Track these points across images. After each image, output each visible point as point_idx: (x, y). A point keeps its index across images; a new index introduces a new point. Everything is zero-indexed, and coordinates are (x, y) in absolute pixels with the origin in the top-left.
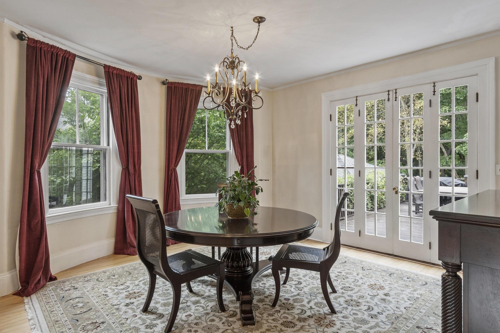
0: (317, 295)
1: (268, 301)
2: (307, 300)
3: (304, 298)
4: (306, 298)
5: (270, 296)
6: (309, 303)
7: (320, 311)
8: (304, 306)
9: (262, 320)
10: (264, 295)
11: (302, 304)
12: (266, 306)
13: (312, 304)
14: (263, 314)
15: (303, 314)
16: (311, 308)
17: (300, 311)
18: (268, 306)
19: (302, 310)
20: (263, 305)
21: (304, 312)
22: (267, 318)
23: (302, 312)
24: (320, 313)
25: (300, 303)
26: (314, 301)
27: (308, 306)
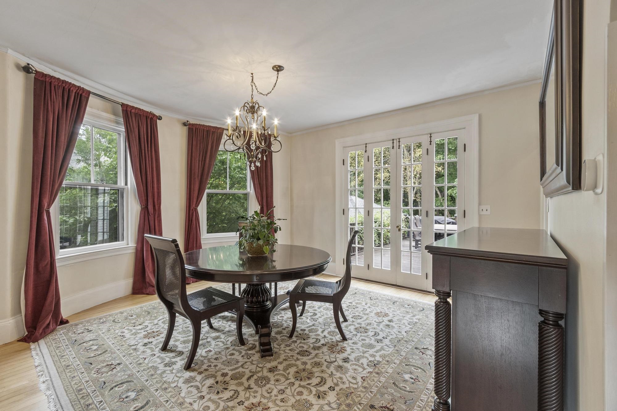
0: (330, 325)
1: (286, 333)
2: (320, 330)
3: (319, 328)
4: (321, 328)
5: (288, 327)
6: (323, 332)
7: (332, 339)
8: (319, 335)
9: (279, 350)
10: (282, 328)
11: (317, 333)
12: (284, 337)
13: (326, 333)
14: (280, 345)
15: (317, 342)
16: (325, 337)
17: (314, 340)
18: (286, 338)
19: (317, 339)
20: (281, 337)
21: (318, 340)
22: (285, 349)
23: (316, 341)
24: (333, 341)
25: (315, 333)
26: (328, 330)
27: (322, 335)
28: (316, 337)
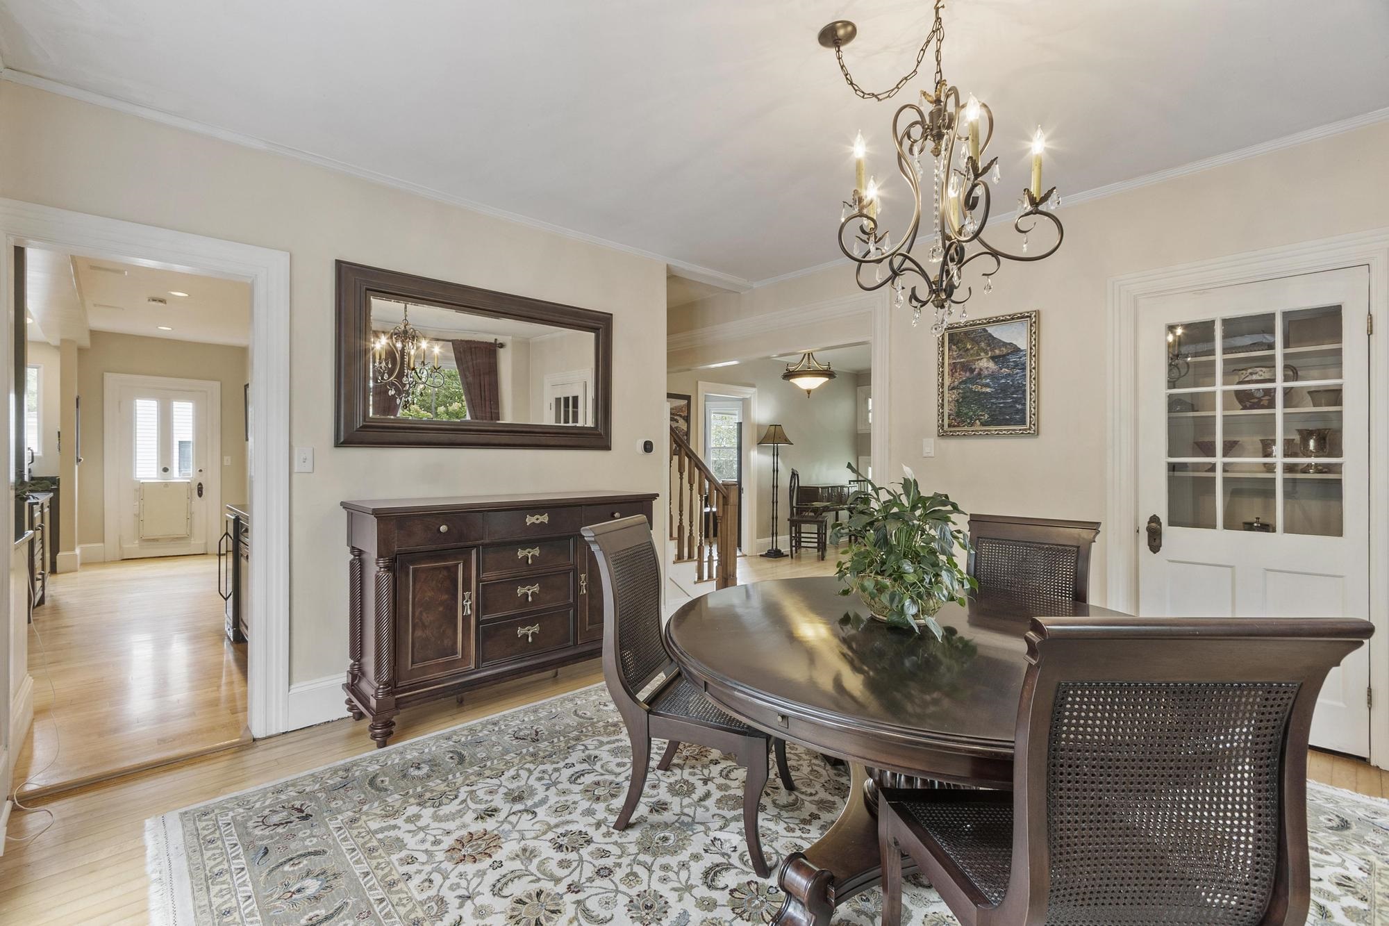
0: (677, 817)
1: (806, 803)
2: (710, 803)
3: (714, 810)
4: (708, 810)
5: (804, 821)
6: (708, 795)
7: (691, 774)
8: (720, 787)
9: (810, 760)
10: (821, 822)
11: (723, 793)
12: (809, 790)
13: (700, 790)
14: (811, 771)
15: (728, 769)
16: (705, 782)
17: (733, 775)
18: (804, 789)
19: (727, 777)
20: (817, 793)
21: (724, 773)
22: (799, 763)
23: (729, 772)
24: (691, 770)
25: (727, 793)
26: (691, 801)
27: (711, 786)
28: (728, 782)
